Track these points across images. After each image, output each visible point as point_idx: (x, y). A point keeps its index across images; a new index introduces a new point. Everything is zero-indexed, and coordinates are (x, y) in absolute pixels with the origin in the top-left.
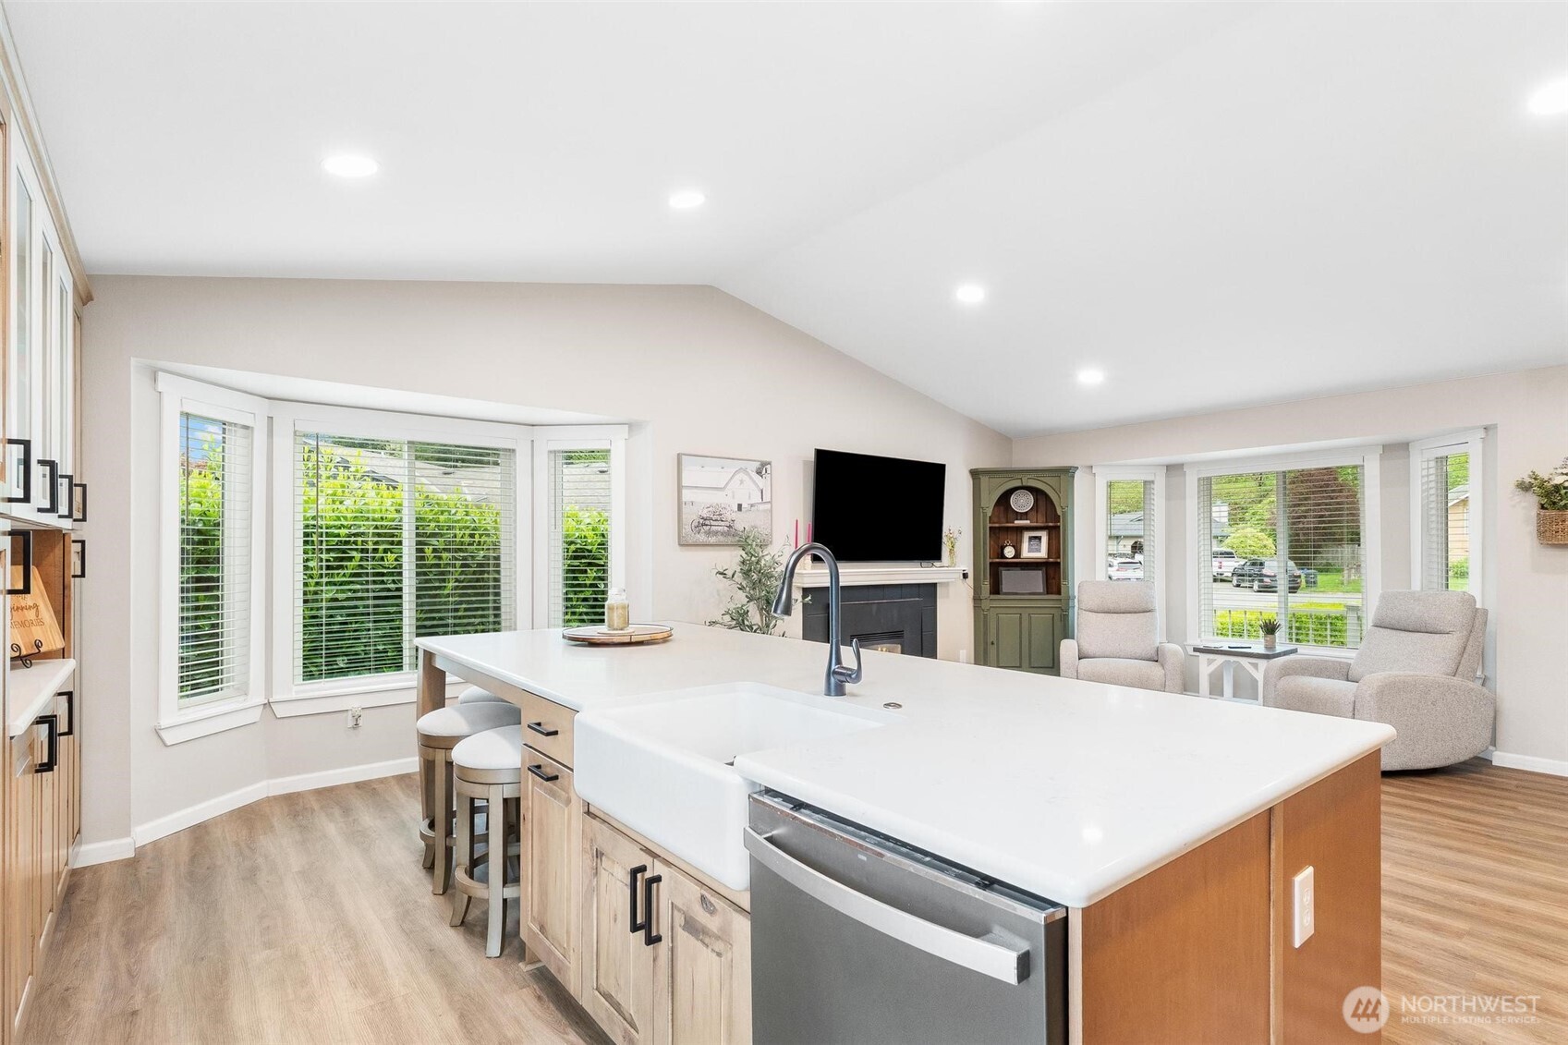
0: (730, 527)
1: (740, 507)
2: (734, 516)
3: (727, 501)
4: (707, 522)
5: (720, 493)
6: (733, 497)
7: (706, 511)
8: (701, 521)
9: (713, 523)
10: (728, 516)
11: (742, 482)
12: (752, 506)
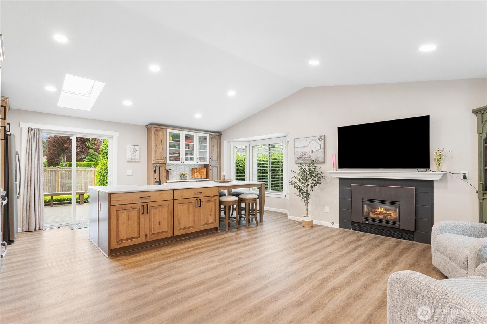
0: (309, 158)
1: (312, 151)
2: (310, 154)
3: (308, 150)
4: (302, 157)
5: (305, 148)
6: (310, 148)
7: (301, 154)
8: (300, 157)
9: (304, 157)
10: (308, 154)
11: (313, 143)
12: (317, 150)
